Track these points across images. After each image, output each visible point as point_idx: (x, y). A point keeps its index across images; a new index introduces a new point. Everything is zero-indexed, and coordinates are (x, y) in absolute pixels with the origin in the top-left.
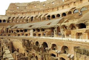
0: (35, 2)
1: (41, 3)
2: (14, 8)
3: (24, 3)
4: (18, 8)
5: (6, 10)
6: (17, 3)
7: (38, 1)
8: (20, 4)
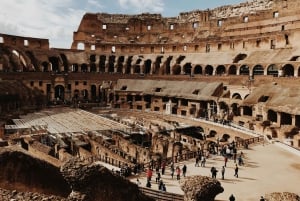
0: (147, 15)
1: (166, 19)
2: (93, 25)
3: (121, 16)
4: (104, 27)
5: (75, 33)
6: (103, 14)
7: (155, 15)
8: (109, 16)
